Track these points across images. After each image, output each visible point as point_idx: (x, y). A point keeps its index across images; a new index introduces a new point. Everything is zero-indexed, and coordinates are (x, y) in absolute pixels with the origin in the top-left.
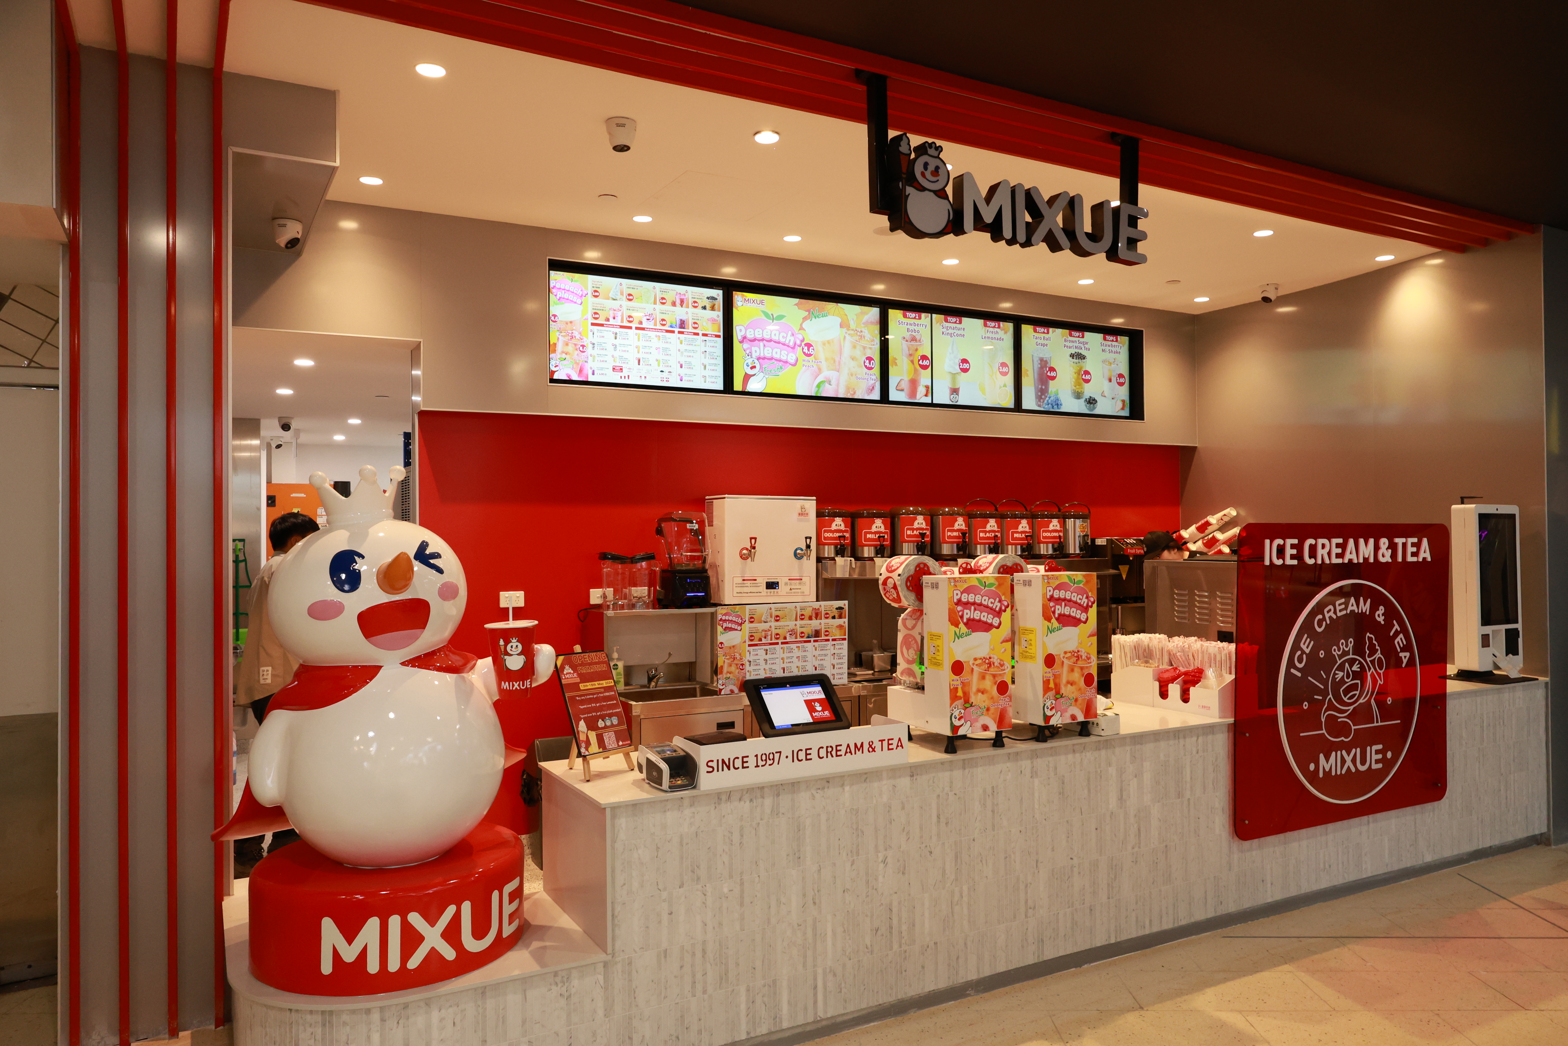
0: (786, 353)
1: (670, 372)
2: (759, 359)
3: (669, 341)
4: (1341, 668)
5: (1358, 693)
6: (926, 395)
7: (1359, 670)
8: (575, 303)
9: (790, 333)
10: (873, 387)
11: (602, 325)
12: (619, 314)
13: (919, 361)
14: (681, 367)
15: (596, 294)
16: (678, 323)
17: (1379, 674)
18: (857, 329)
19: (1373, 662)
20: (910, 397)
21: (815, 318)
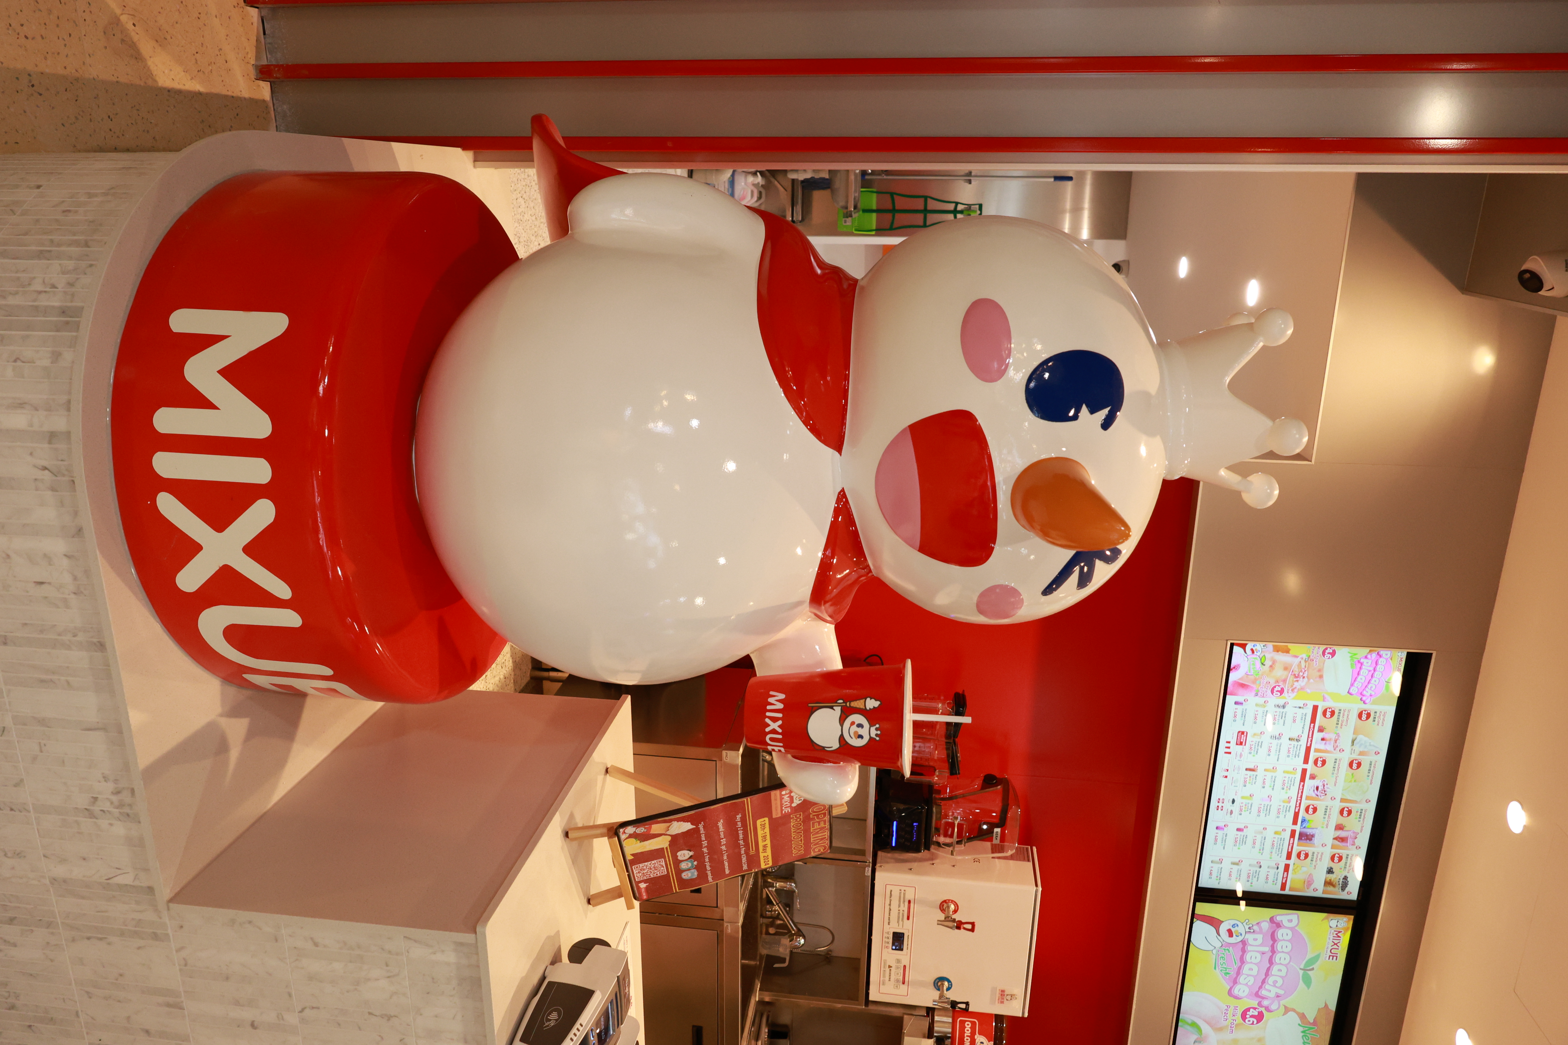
0: (1250, 984)
1: (1231, 812)
2: (1244, 943)
3: (1282, 816)
8: (1352, 685)
9: (1281, 992)
11: (1313, 720)
12: (1330, 747)
14: (1238, 830)
15: (1364, 716)
16: (1309, 832)
21: (1302, 1032)
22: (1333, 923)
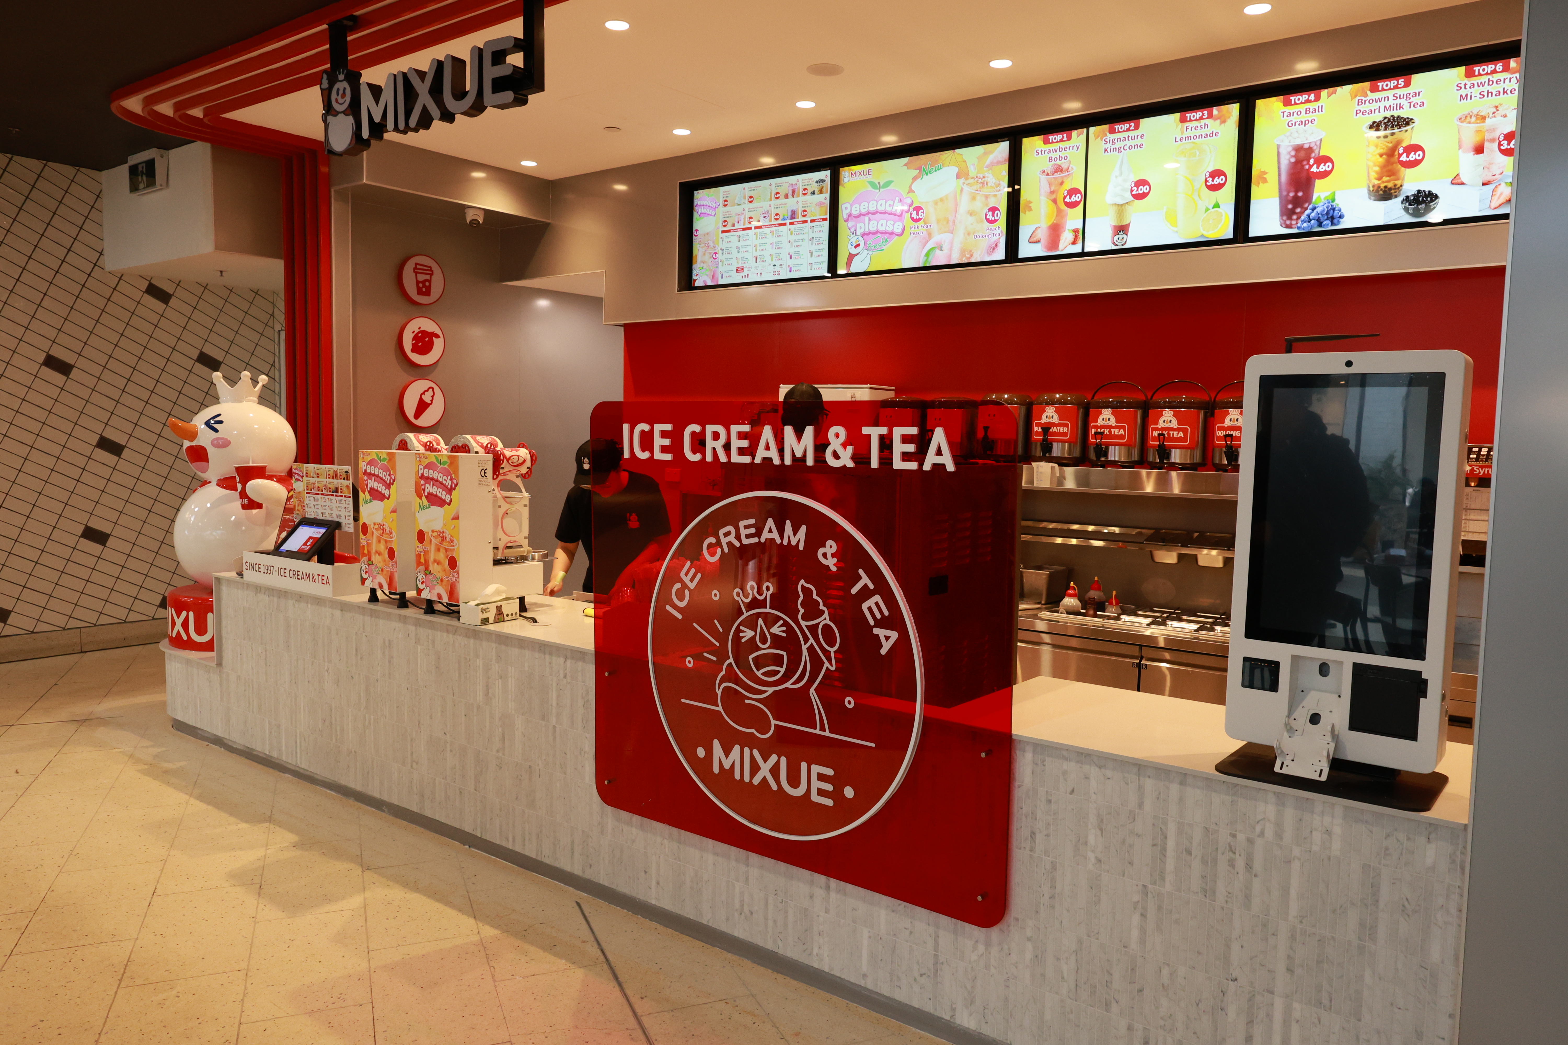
0: (892, 223)
1: (781, 265)
2: (863, 235)
3: (781, 234)
4: (751, 623)
5: (782, 670)
6: (1074, 243)
7: (784, 635)
8: (711, 215)
9: (897, 199)
10: (996, 245)
11: (729, 231)
12: (742, 217)
13: (1065, 197)
14: (791, 258)
15: (725, 203)
16: (790, 214)
17: (827, 654)
18: (978, 175)
19: (813, 629)
20: (1049, 249)
21: (927, 175)
22: (846, 180)
